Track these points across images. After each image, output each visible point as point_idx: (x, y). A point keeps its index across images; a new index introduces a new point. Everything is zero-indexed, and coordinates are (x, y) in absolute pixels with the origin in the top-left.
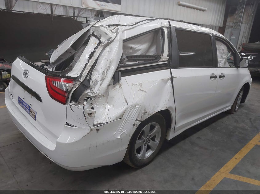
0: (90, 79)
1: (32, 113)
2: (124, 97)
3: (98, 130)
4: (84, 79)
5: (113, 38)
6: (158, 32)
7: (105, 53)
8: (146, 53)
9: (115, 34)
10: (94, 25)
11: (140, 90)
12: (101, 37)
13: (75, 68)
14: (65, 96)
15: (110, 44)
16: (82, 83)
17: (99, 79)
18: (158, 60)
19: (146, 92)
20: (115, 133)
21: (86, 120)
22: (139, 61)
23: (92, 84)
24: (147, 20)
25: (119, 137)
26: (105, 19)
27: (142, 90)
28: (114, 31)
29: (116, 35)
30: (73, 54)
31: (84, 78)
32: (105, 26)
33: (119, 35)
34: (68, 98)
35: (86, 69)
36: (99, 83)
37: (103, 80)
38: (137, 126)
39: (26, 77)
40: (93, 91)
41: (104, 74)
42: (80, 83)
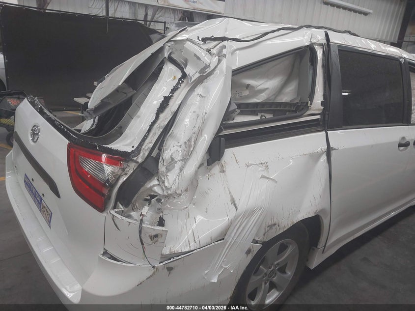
0: (159, 155)
1: (45, 211)
2: (230, 193)
3: (170, 269)
4: (146, 156)
5: (212, 67)
6: (304, 54)
7: (195, 99)
8: (275, 98)
9: (216, 59)
10: (172, 38)
11: (263, 177)
12: (186, 65)
13: (127, 131)
14: (103, 195)
15: (205, 81)
16: (141, 166)
17: (178, 157)
18: (302, 112)
19: (276, 182)
20: (206, 272)
21: (144, 252)
22: (263, 114)
23: (162, 168)
24: (283, 29)
25: (215, 280)
26: (197, 26)
27: (268, 178)
28: (214, 51)
29: (219, 61)
30: (129, 95)
31: (147, 154)
32: (196, 40)
33: (224, 61)
34: (109, 197)
35: (151, 134)
36: (178, 166)
37: (185, 160)
38: (255, 253)
39: (35, 140)
40: (163, 182)
41: (190, 146)
42: (137, 165)
